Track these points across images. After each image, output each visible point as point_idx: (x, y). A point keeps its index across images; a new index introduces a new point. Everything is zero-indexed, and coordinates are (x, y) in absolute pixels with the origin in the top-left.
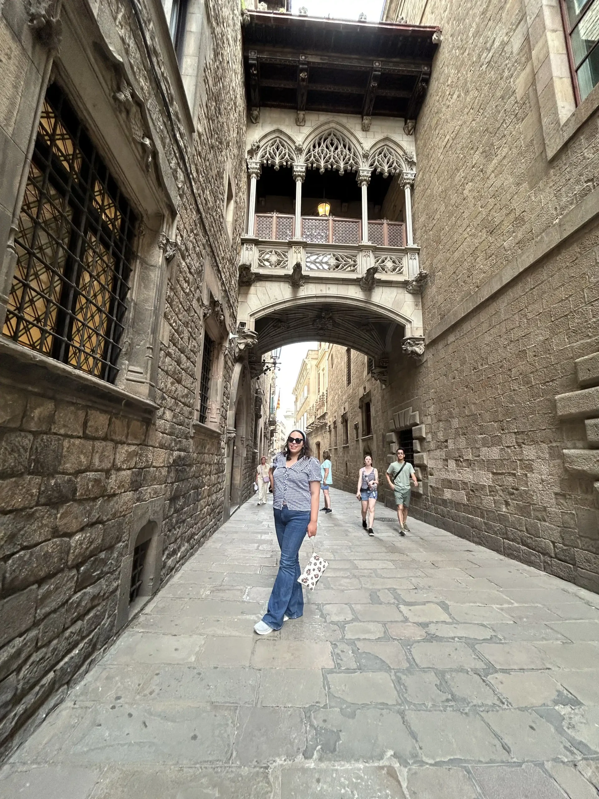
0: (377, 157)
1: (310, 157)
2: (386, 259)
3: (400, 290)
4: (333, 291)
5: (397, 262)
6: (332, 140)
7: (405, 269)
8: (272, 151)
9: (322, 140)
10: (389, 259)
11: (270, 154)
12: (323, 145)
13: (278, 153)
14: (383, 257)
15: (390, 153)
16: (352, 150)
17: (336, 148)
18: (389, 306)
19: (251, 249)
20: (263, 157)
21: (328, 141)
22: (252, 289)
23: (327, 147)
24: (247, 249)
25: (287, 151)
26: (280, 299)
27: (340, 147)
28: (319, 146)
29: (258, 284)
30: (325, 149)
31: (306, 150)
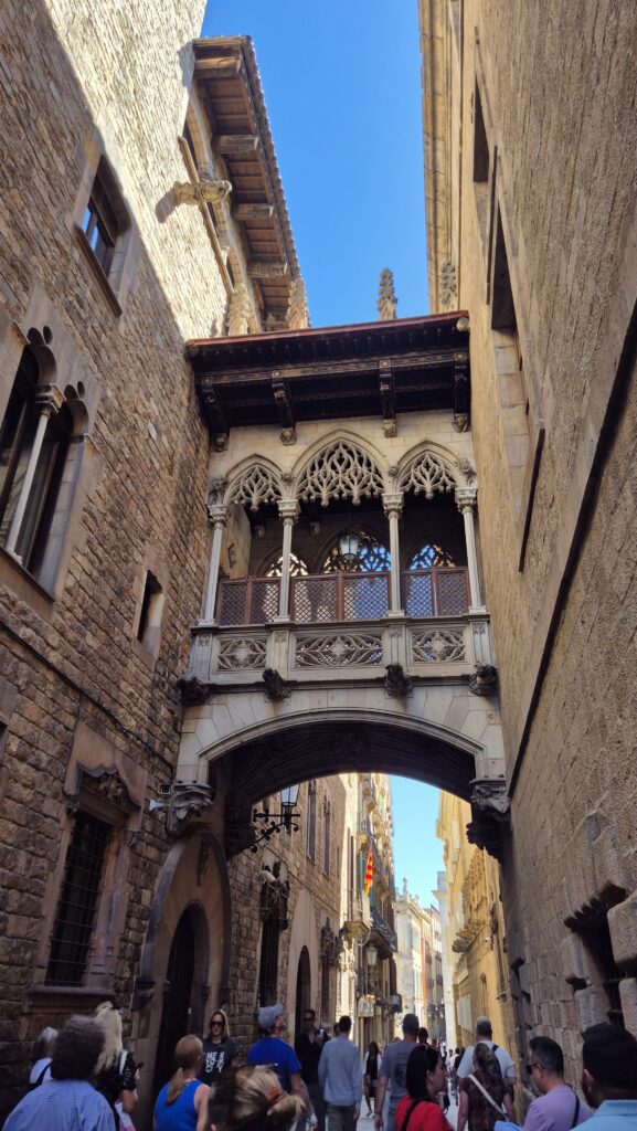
0: (412, 471)
1: (306, 486)
2: (433, 635)
3: (459, 691)
4: (339, 701)
5: (453, 640)
6: (341, 455)
7: (468, 652)
10: (437, 635)
11: (244, 489)
16: (372, 468)
17: (348, 466)
19: (207, 642)
20: (235, 494)
21: (334, 457)
22: (206, 709)
23: (333, 467)
24: (201, 643)
25: (270, 481)
26: (250, 722)
27: (353, 464)
28: (320, 466)
29: (215, 700)
30: (329, 470)
31: (299, 478)
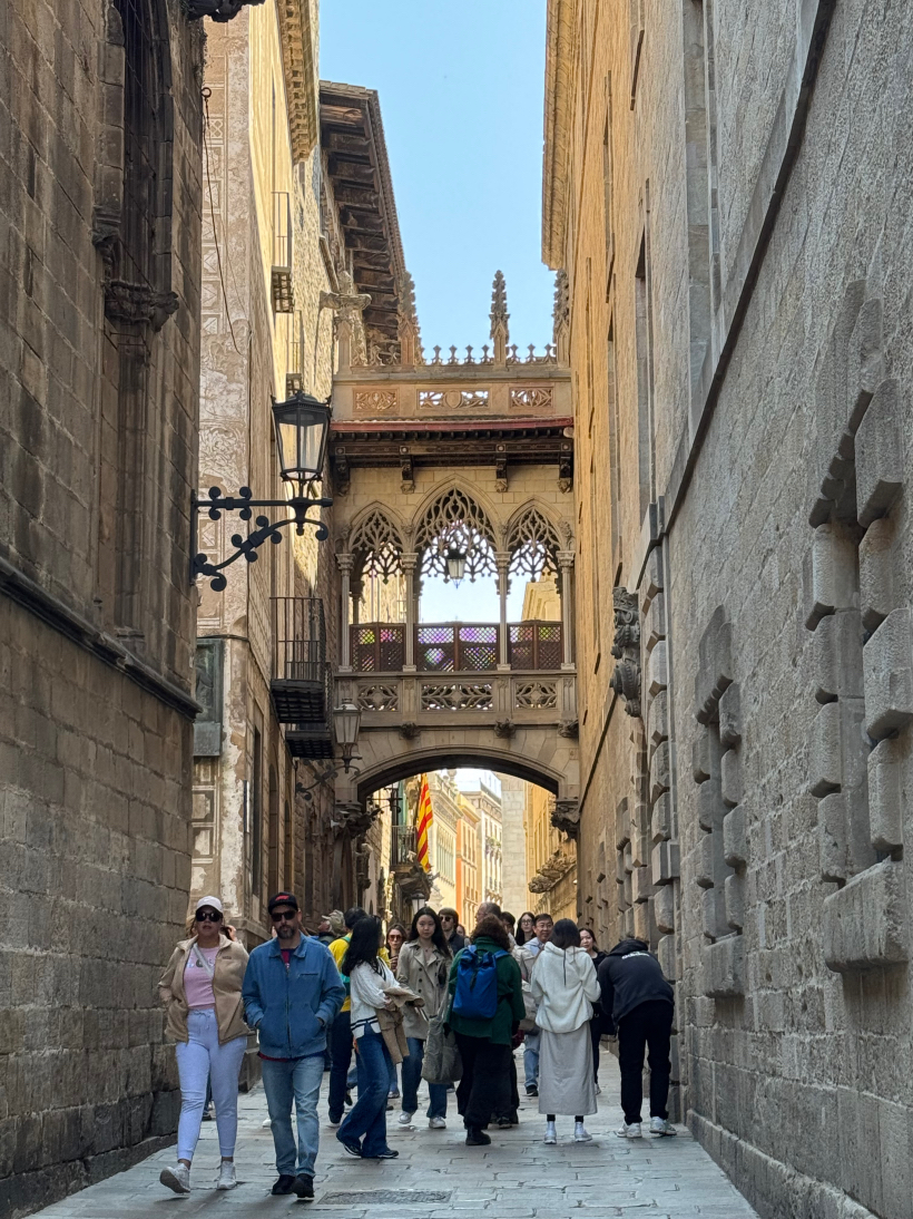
0: (520, 527)
1: (424, 533)
2: (533, 686)
3: (550, 733)
4: (457, 740)
5: (548, 691)
6: (455, 502)
7: (559, 701)
8: (369, 532)
9: (440, 506)
11: (367, 535)
12: (442, 513)
13: (377, 534)
14: (528, 685)
15: (541, 517)
16: (484, 519)
17: (462, 516)
18: (535, 757)
20: (357, 540)
21: (450, 505)
23: (449, 516)
24: (343, 688)
25: (390, 529)
26: (388, 756)
27: (468, 512)
28: (436, 516)
30: (445, 520)
31: (419, 524)
